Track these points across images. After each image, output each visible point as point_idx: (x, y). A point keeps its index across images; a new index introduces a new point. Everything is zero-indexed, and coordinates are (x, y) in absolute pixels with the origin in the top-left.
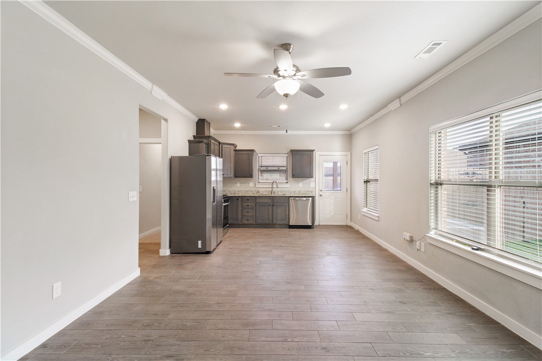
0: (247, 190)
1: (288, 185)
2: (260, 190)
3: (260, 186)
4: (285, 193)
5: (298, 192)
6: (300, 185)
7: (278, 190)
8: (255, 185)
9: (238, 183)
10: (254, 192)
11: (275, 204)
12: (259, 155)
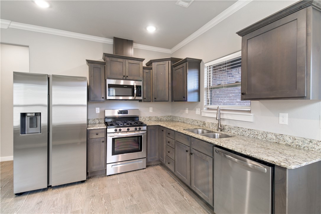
0: (194, 119)
1: (249, 118)
2: (208, 121)
4: (244, 133)
5: (274, 137)
6: (281, 118)
7: (232, 125)
8: (201, 113)
9: (187, 109)
10: (200, 123)
11: (193, 151)
12: (207, 65)
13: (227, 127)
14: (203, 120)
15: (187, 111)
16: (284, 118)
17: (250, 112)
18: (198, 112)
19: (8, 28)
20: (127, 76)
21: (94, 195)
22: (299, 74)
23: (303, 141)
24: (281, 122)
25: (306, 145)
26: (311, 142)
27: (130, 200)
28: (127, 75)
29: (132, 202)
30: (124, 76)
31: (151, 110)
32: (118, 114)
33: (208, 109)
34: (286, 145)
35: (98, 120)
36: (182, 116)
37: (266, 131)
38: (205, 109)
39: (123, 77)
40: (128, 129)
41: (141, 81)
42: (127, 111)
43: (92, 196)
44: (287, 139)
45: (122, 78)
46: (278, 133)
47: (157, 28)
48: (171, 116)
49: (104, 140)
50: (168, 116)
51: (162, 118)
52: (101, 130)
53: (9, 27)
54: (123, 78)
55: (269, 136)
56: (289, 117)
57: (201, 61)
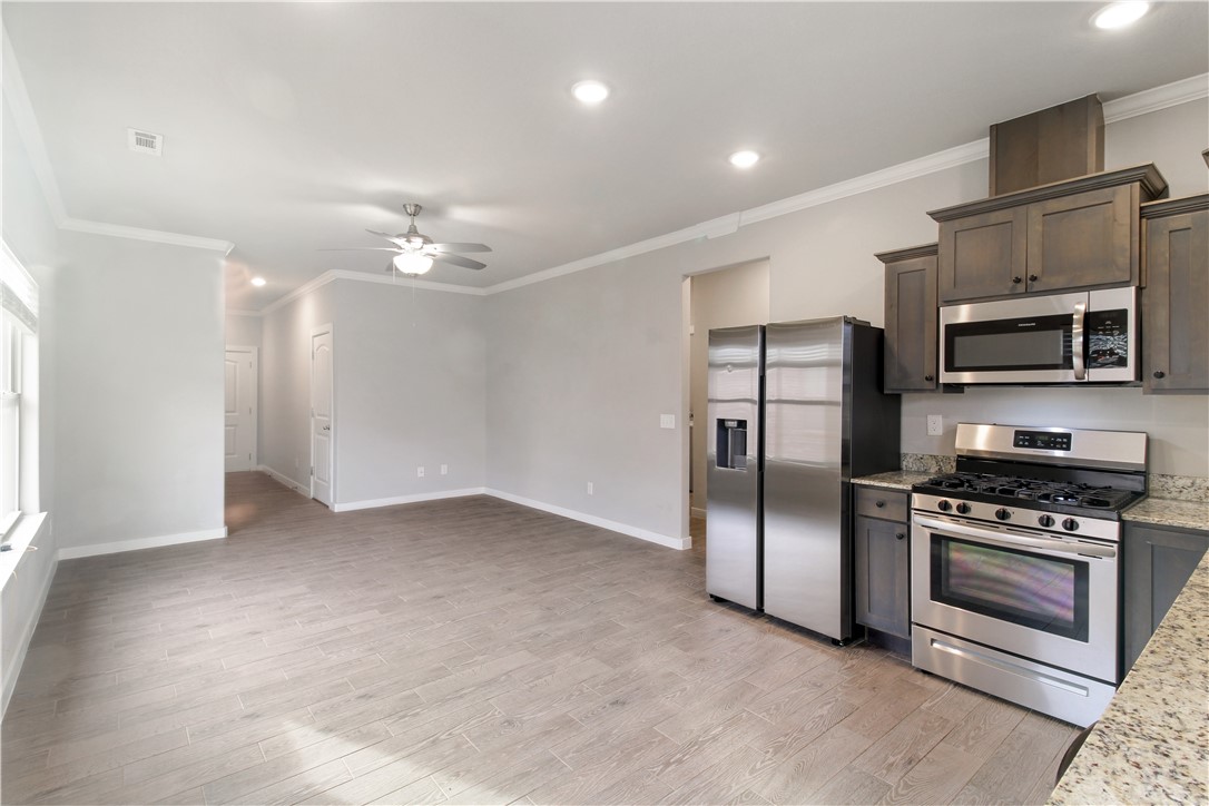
19: (739, 228)
20: (1034, 279)
21: (820, 686)
27: (892, 765)
28: (1034, 270)
29: (884, 772)
30: (1018, 281)
32: (1016, 445)
35: (934, 462)
39: (1011, 284)
40: (1003, 515)
41: (1126, 284)
42: (1067, 436)
43: (815, 685)
45: (1007, 292)
49: (902, 529)
52: (894, 495)
53: (742, 225)
54: (1013, 288)
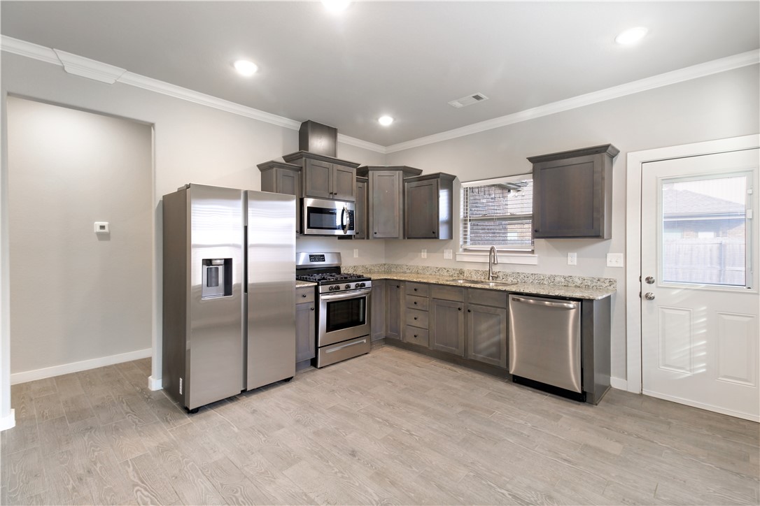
0: (440, 266)
1: (533, 260)
2: (466, 268)
3: (466, 259)
4: (526, 279)
5: (563, 280)
6: (569, 258)
7: (508, 271)
8: (455, 255)
9: (424, 252)
10: (453, 272)
11: (472, 307)
12: (465, 185)
13: (500, 275)
14: (459, 267)
15: (424, 255)
16: (573, 258)
17: (533, 252)
18: (448, 255)
20: (335, 194)
22: (595, 215)
23: (591, 281)
24: (569, 263)
25: (595, 284)
26: (599, 280)
28: (335, 191)
30: (331, 193)
31: (356, 254)
33: (465, 250)
34: (576, 286)
36: (411, 263)
37: (553, 274)
38: (461, 250)
39: (329, 194)
40: (347, 287)
41: (353, 202)
42: (323, 256)
44: (577, 280)
46: (567, 275)
47: (395, 119)
48: (385, 265)
49: (312, 306)
50: (381, 265)
51: (373, 268)
52: (309, 290)
54: (329, 196)
55: (558, 279)
56: (578, 257)
57: (454, 177)
